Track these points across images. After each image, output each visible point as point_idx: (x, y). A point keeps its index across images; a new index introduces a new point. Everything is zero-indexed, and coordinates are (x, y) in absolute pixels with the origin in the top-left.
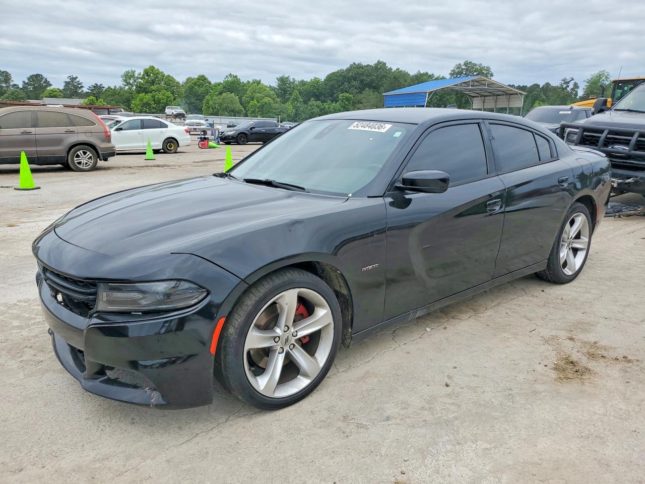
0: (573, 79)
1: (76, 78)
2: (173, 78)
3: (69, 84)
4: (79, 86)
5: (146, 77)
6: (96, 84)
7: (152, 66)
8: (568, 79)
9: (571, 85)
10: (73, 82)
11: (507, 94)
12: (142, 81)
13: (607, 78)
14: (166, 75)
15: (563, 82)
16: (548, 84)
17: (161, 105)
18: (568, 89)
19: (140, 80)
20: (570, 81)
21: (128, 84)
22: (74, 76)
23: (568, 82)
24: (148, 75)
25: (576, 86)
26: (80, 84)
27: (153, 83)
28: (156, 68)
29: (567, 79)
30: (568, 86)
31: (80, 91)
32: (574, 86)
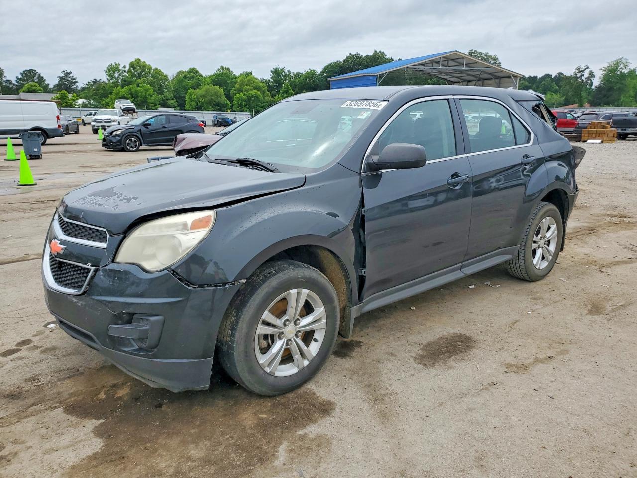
0: (588, 68)
1: (70, 73)
2: (160, 71)
3: (63, 79)
4: (73, 81)
5: (133, 71)
6: (95, 79)
7: (138, 59)
8: (583, 67)
9: (586, 74)
10: (67, 76)
11: (497, 77)
12: (127, 75)
13: (625, 66)
14: (153, 68)
15: (577, 71)
16: (560, 73)
17: (139, 99)
18: (583, 78)
19: (126, 74)
20: (585, 69)
21: (112, 77)
22: (68, 71)
23: (583, 71)
24: (134, 69)
25: (592, 74)
26: (74, 79)
27: (139, 77)
28: (142, 60)
29: (581, 67)
30: (583, 75)
31: (74, 86)
32: (590, 74)
